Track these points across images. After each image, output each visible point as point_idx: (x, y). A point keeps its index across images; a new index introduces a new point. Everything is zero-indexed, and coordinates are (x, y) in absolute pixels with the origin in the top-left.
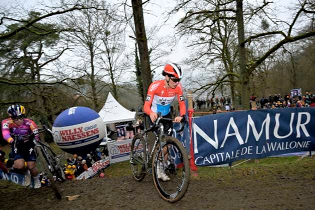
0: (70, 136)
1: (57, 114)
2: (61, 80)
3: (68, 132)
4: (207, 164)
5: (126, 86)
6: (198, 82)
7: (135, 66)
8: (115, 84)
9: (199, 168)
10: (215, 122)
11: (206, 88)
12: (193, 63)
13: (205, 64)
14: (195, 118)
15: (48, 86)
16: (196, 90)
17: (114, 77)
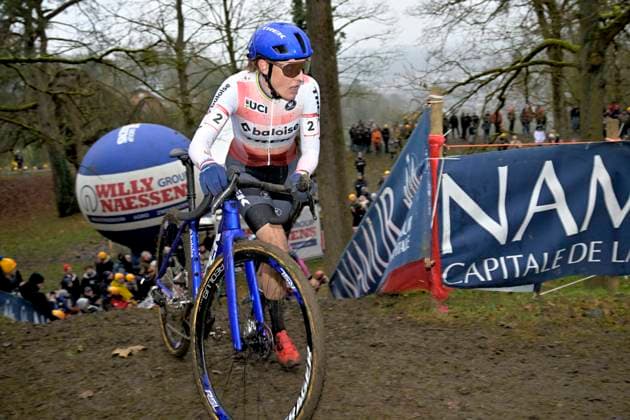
0: (120, 200)
1: (89, 142)
2: (99, 54)
3: (117, 189)
4: (475, 284)
6: (462, 63)
7: (291, 17)
9: (453, 294)
10: (503, 171)
11: (481, 81)
12: (451, 10)
13: (483, 13)
14: (447, 158)
15: (68, 70)
16: (455, 87)
17: (234, 49)
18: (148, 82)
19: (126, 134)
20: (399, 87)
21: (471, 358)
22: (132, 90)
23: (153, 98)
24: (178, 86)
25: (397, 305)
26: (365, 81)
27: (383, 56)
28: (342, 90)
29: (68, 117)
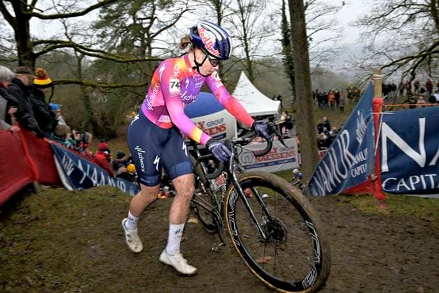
4: (404, 192)
5: (267, 62)
6: (387, 53)
7: (280, 31)
8: (251, 58)
9: (388, 196)
10: (422, 121)
11: (399, 64)
12: (377, 22)
13: (398, 22)
14: (385, 113)
16: (383, 68)
17: (249, 49)
20: (346, 69)
21: (404, 240)
25: (352, 202)
26: (323, 65)
27: (335, 50)
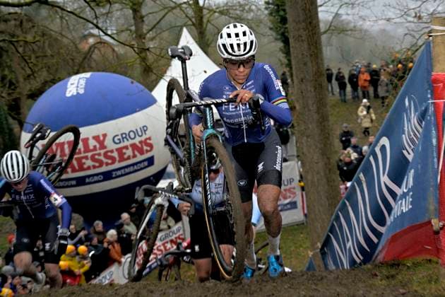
15: (10, 14)
18: (100, 25)
19: (75, 85)
20: (388, 20)
22: (81, 35)
23: (105, 43)
24: (133, 28)
25: (400, 277)
28: (323, 27)
29: (9, 67)
